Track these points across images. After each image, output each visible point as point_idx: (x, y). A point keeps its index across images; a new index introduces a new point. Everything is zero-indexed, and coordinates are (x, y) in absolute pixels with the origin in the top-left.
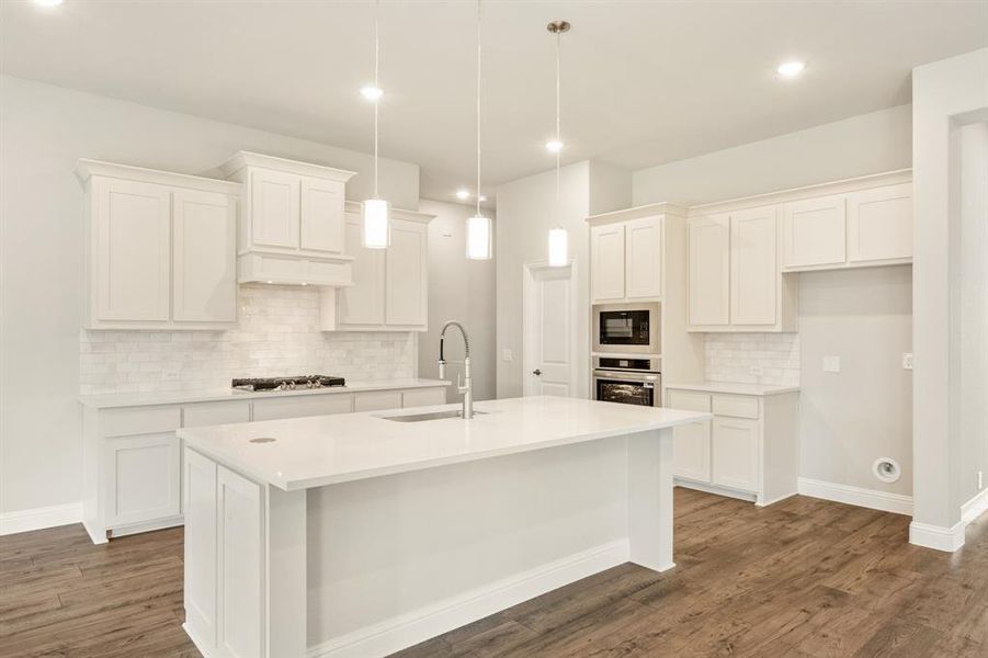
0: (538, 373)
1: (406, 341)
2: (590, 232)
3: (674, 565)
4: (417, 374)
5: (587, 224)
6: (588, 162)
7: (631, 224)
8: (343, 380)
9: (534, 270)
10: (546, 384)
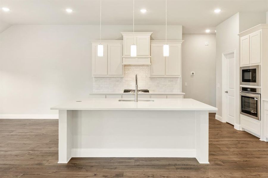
0: (227, 92)
1: (177, 80)
2: (240, 39)
3: (209, 163)
4: (181, 91)
5: (238, 36)
6: (239, 13)
7: (251, 35)
8: (149, 91)
9: (226, 55)
10: (230, 97)
